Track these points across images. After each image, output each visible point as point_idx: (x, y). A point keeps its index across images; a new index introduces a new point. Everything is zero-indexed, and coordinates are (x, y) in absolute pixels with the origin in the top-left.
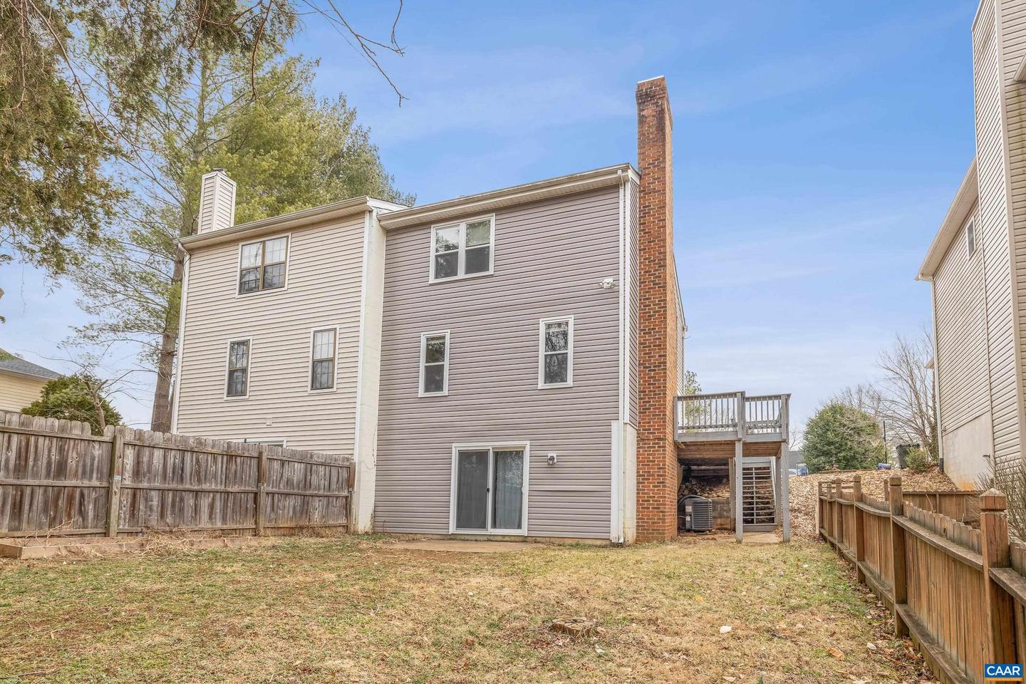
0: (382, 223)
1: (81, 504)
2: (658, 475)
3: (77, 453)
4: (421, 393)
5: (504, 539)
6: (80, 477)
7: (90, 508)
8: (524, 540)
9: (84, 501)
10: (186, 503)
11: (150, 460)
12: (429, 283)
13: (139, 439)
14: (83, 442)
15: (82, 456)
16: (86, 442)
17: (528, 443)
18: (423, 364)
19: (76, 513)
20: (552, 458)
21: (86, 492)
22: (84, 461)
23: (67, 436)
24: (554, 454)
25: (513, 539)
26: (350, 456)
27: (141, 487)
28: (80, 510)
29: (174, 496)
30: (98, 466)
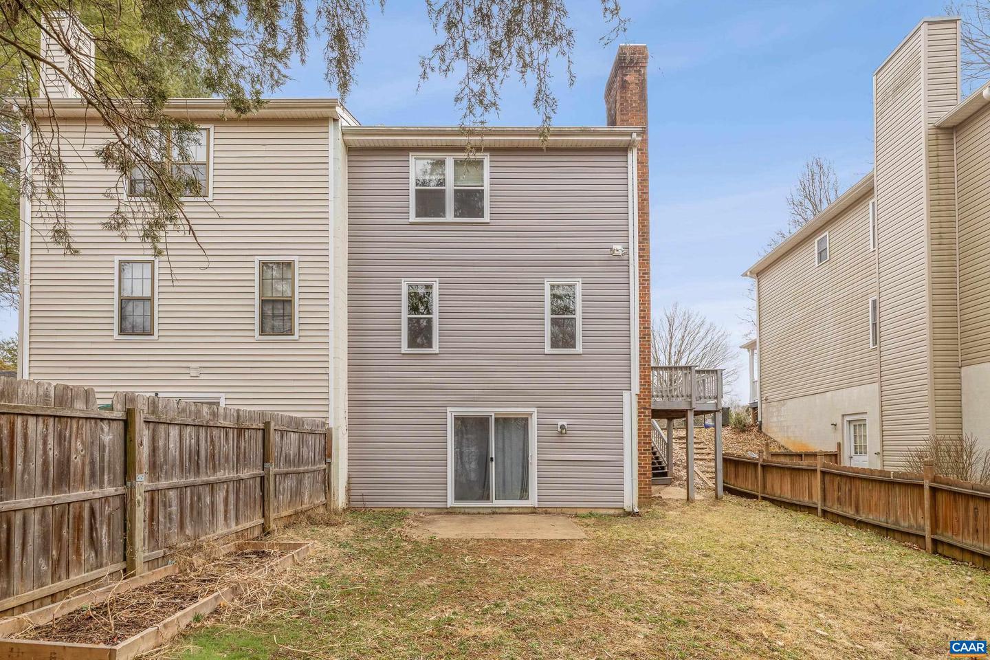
0: (346, 138)
1: (92, 528)
2: (644, 443)
3: (83, 443)
4: (405, 348)
5: (510, 511)
6: (88, 483)
7: (103, 531)
8: (533, 511)
9: (95, 523)
10: (203, 503)
11: (165, 444)
12: (410, 221)
13: (153, 413)
14: (88, 421)
15: (89, 446)
16: (93, 421)
17: (535, 410)
18: (405, 314)
19: (87, 544)
20: (562, 427)
21: (97, 506)
22: (92, 454)
23: (69, 413)
24: (564, 422)
25: (521, 510)
26: (324, 420)
27: (160, 487)
28: (92, 537)
29: (192, 493)
30: (109, 461)
